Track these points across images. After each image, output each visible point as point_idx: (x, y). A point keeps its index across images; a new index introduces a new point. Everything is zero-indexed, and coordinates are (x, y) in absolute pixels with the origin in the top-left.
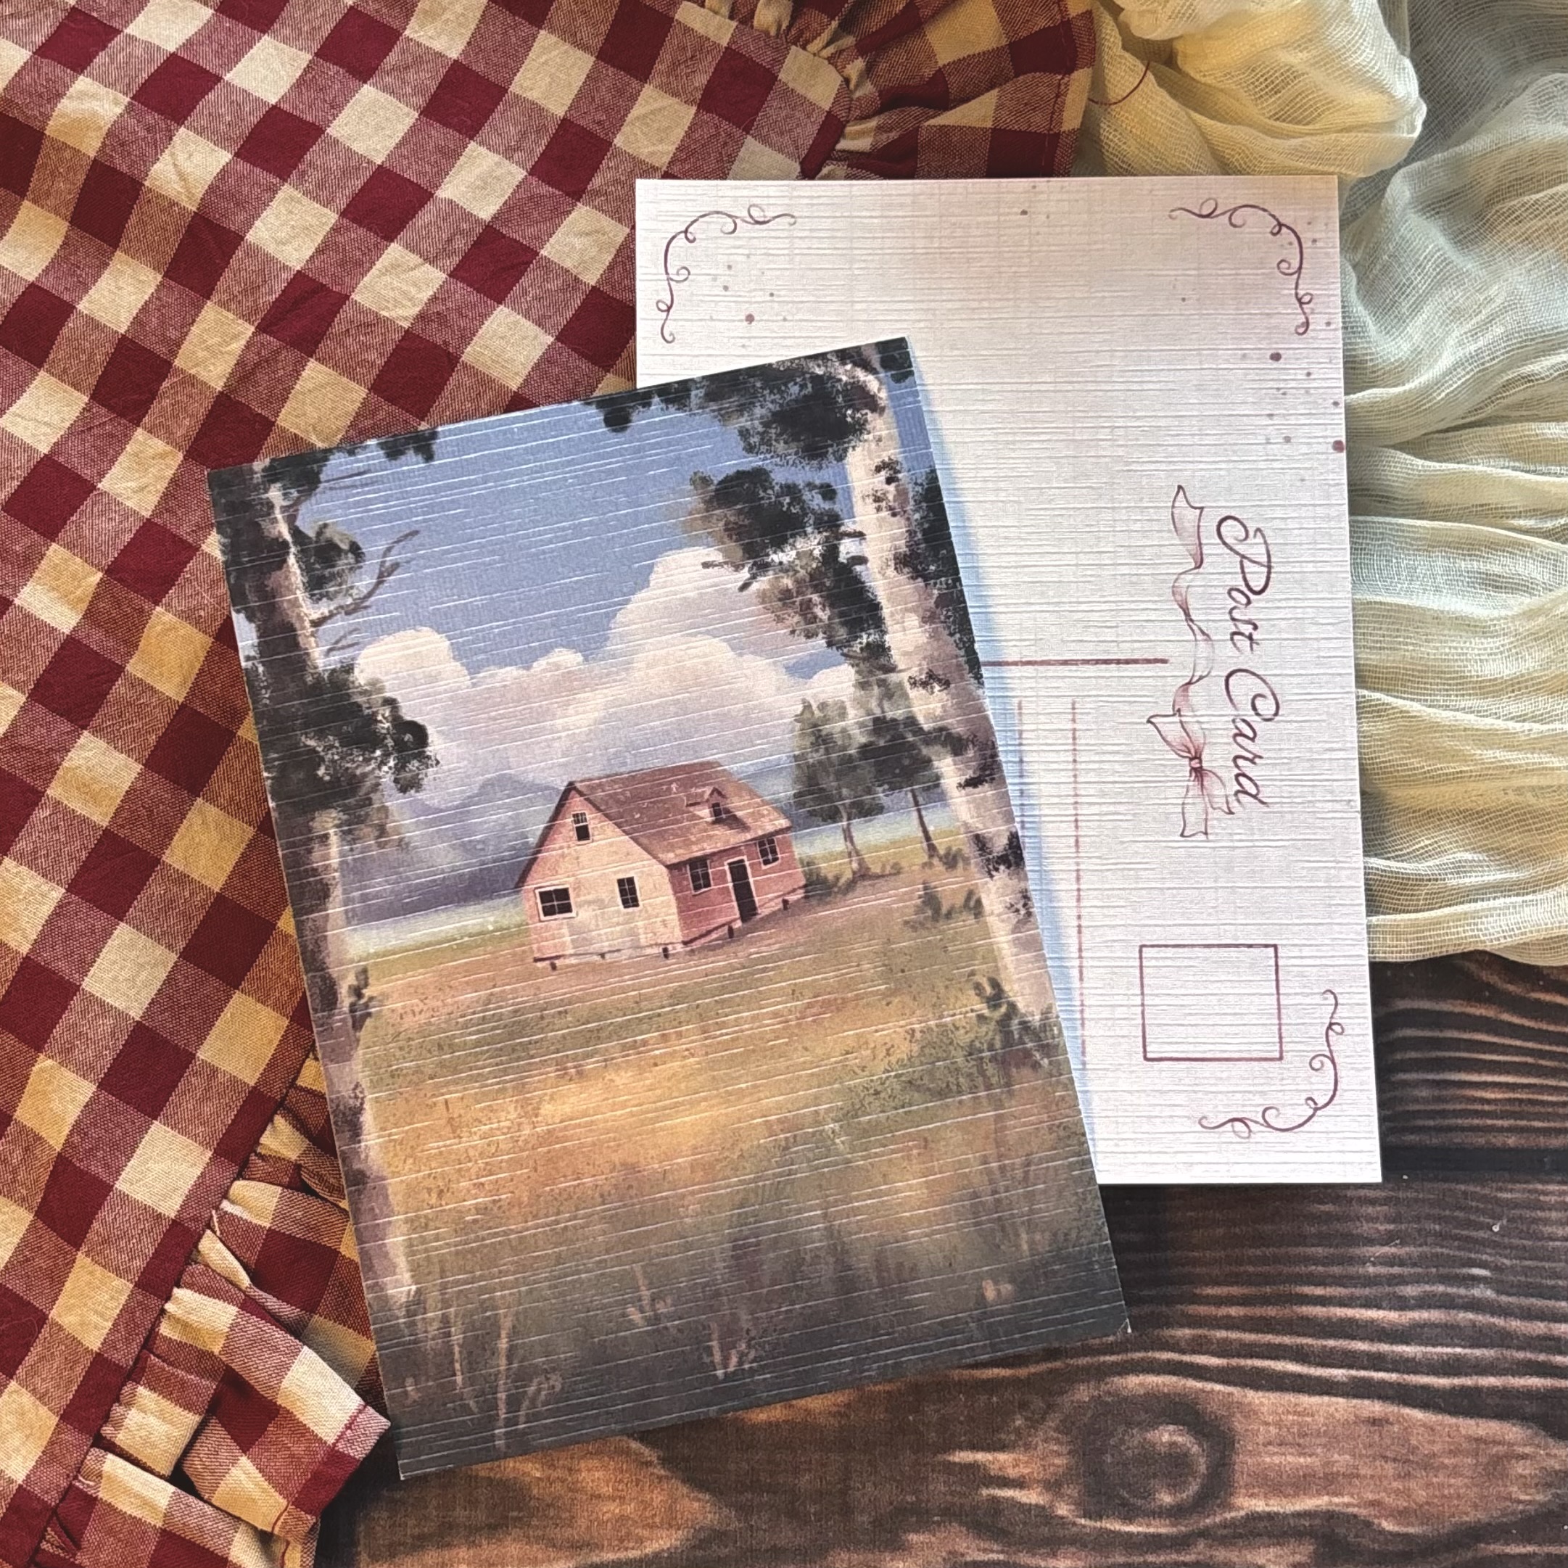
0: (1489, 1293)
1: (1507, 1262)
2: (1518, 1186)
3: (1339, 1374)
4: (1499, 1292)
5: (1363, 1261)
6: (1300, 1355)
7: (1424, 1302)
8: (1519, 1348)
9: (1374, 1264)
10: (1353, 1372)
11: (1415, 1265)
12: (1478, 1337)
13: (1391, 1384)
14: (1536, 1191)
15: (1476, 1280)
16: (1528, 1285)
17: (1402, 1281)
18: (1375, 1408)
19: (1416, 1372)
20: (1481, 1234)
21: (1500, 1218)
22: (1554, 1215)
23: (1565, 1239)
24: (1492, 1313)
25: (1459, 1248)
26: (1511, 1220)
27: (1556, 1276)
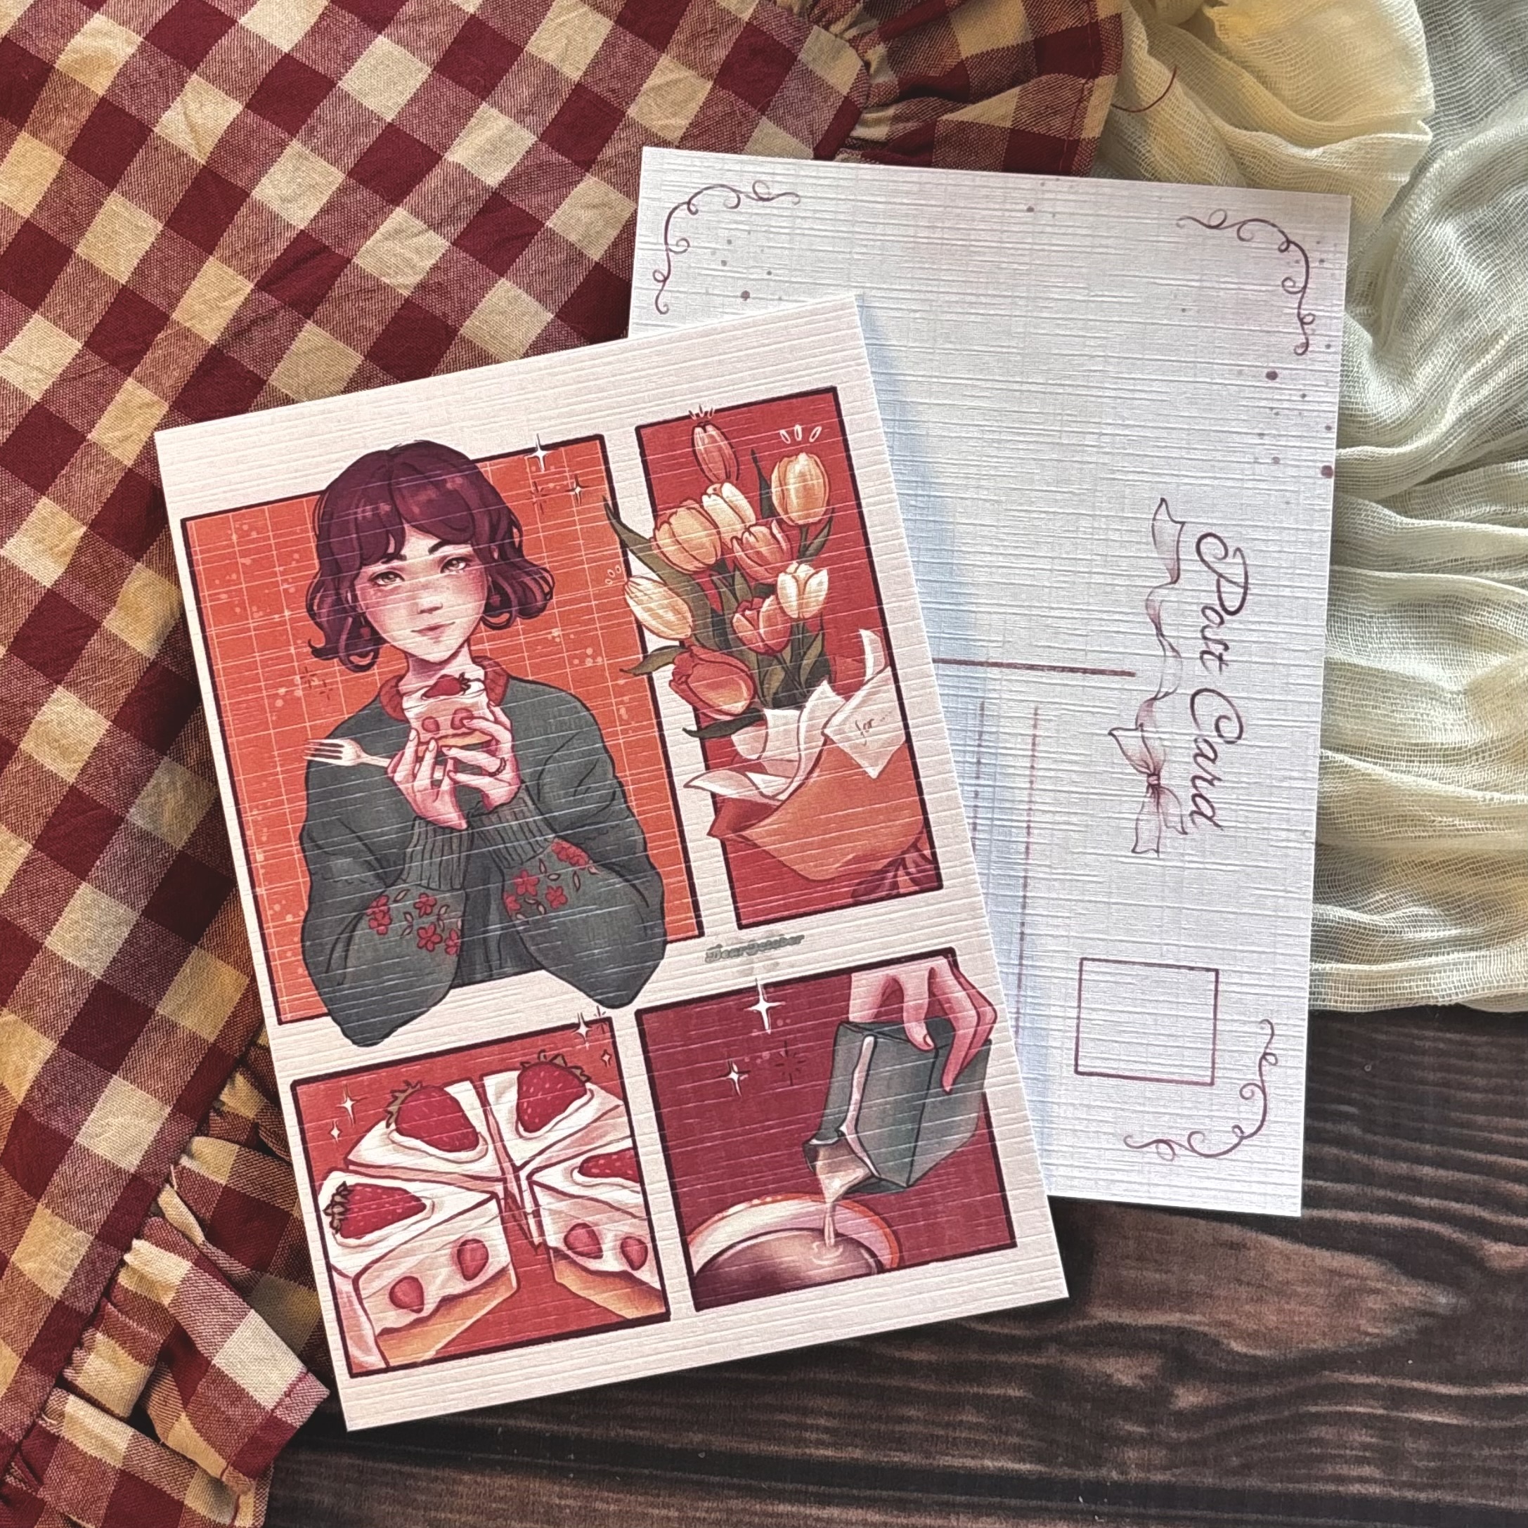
0: (1357, 1129)
1: (1376, 1102)
2: (1394, 1031)
4: (1365, 1130)
8: (1382, 1186)
12: (1341, 1172)
14: (1411, 1037)
15: (1345, 1114)
16: (1393, 1124)
18: (1232, 1232)
20: (1355, 1072)
21: (1373, 1059)
22: (1428, 1060)
23: (1437, 1085)
24: (1357, 1151)
25: (1330, 1084)
26: (1383, 1061)
27: (1422, 1118)
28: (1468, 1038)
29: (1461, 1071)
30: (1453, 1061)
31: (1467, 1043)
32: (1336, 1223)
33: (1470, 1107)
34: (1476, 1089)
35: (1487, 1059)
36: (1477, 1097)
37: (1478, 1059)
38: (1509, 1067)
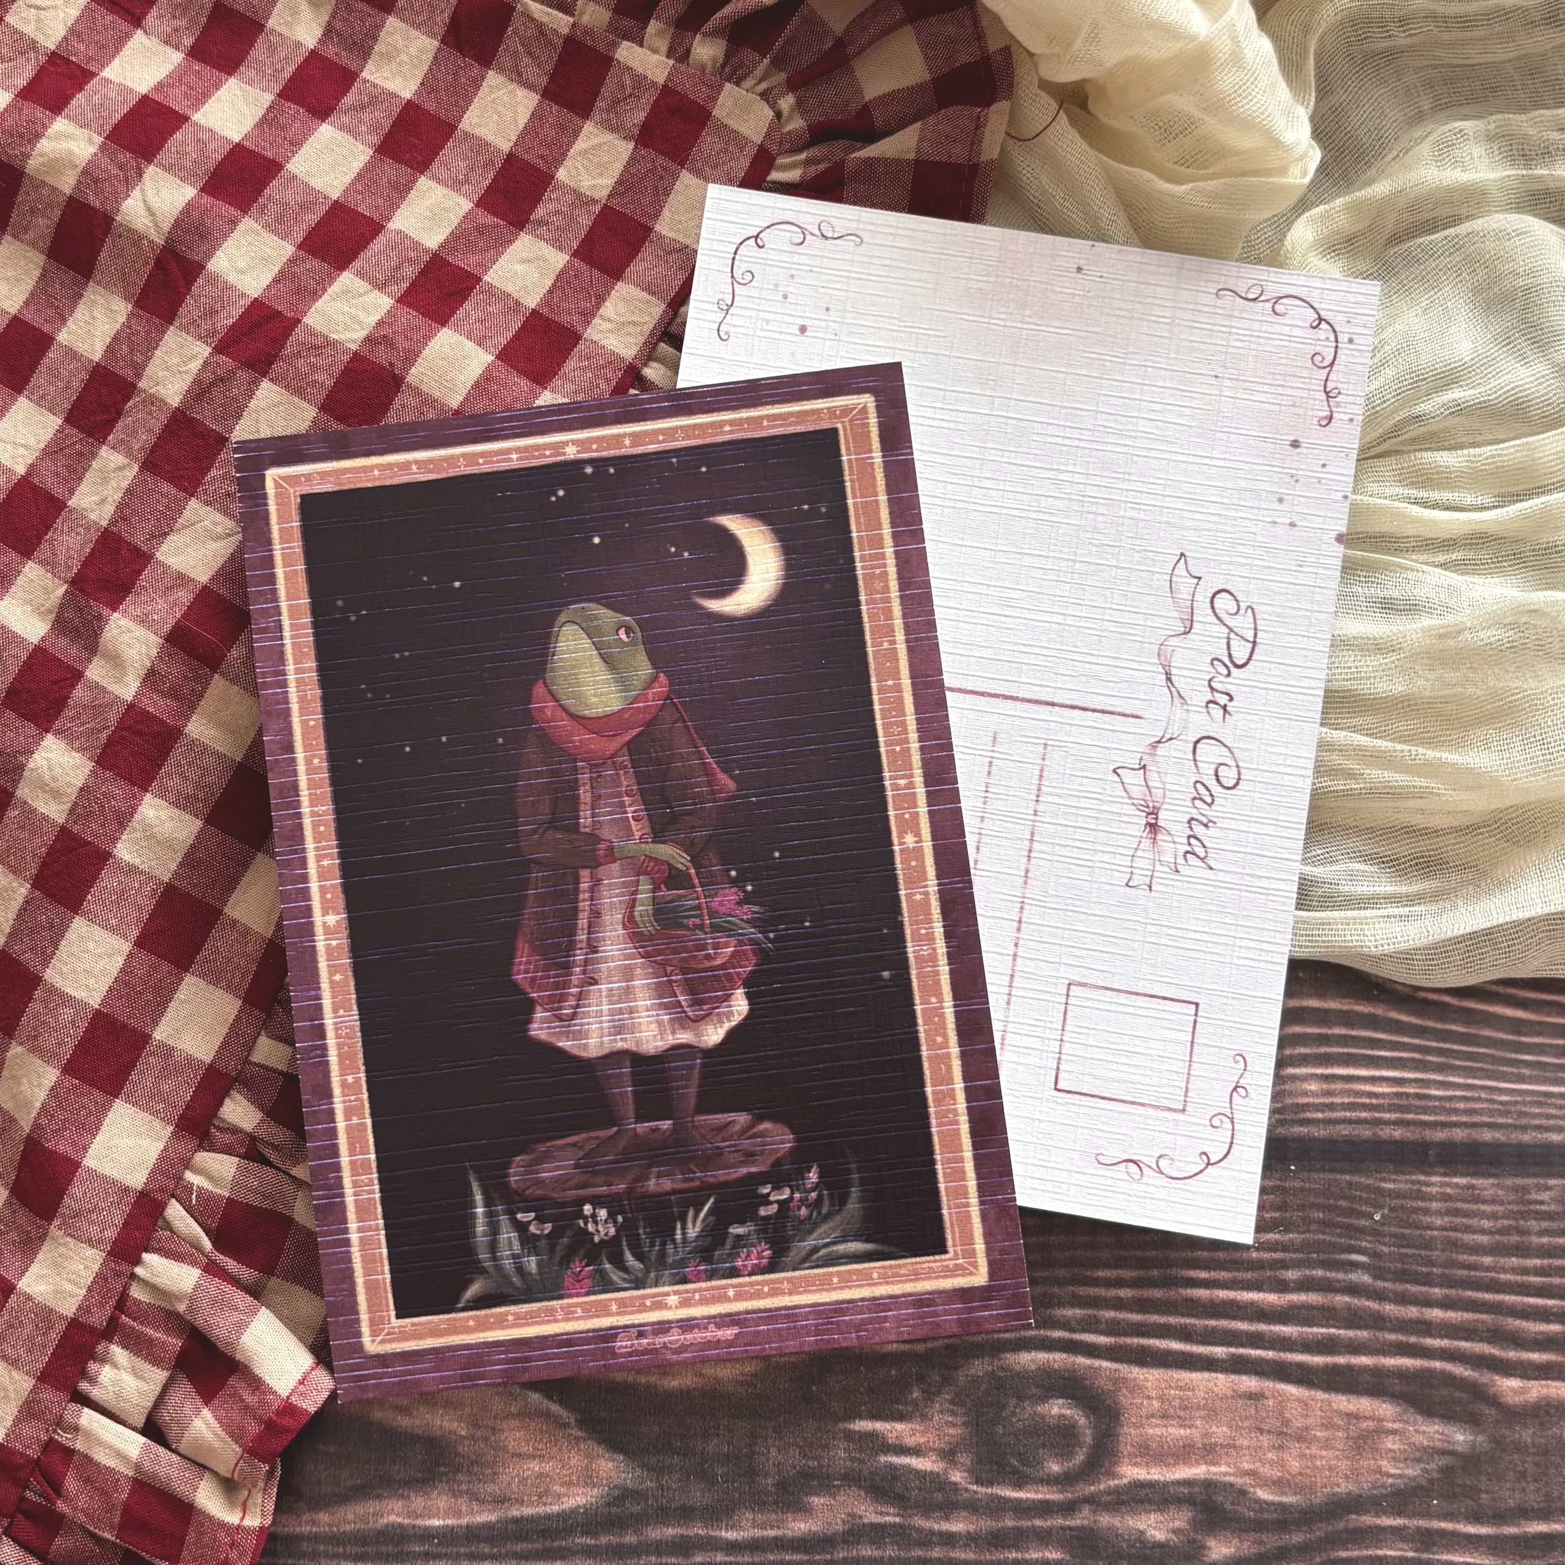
0: (1366, 1278)
1: (1385, 1249)
2: (1402, 1177)
3: (1219, 1351)
4: (1375, 1277)
6: (1185, 1335)
7: (1304, 1285)
8: (1393, 1330)
9: (1258, 1250)
10: (1233, 1350)
11: (1296, 1251)
12: (1353, 1319)
13: (1269, 1362)
14: (1419, 1182)
15: (1355, 1265)
16: (1403, 1272)
17: (1284, 1265)
18: (1250, 1383)
19: (1291, 1350)
20: (1363, 1222)
21: (1381, 1207)
22: (1434, 1205)
23: (1444, 1229)
24: (1368, 1298)
25: (1340, 1236)
26: (1391, 1209)
27: (1430, 1263)
28: (1474, 1182)
29: (1467, 1214)
30: (1459, 1205)
31: (1473, 1187)
32: (1350, 1368)
33: (1476, 1249)
34: (1483, 1232)
35: (1493, 1201)
36: (1483, 1239)
37: (1484, 1202)
38: (1515, 1208)
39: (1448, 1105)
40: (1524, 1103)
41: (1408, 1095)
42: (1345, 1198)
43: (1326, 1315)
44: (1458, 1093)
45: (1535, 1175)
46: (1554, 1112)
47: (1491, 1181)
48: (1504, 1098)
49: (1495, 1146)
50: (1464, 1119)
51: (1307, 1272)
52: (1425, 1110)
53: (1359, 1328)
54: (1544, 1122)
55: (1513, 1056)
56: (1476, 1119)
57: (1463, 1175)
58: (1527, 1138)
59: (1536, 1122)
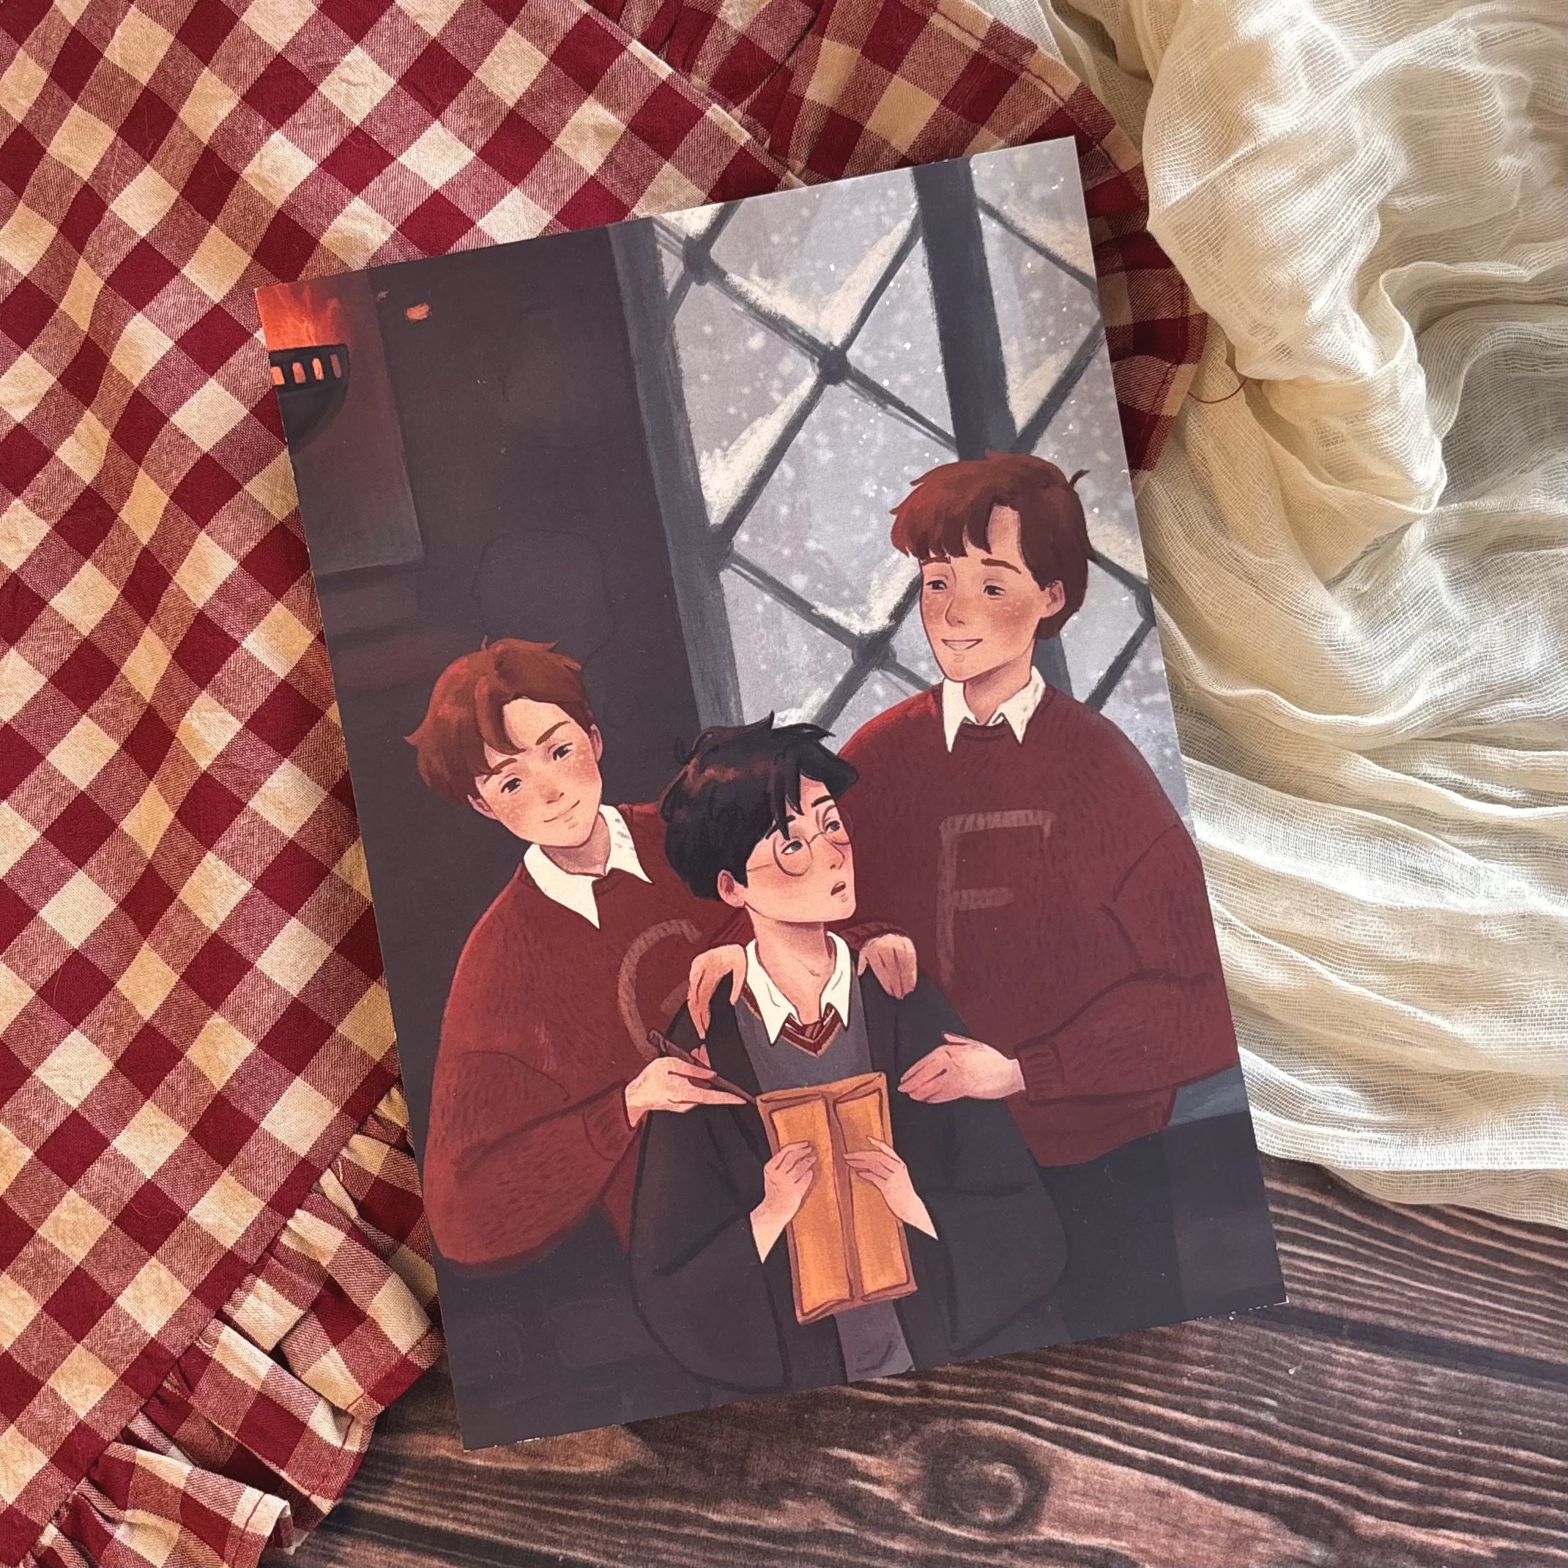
0: (1273, 1419)
1: (1293, 1399)
2: (1317, 1343)
3: (1141, 1453)
4: (1280, 1420)
5: (1182, 1375)
6: (1115, 1434)
7: (1221, 1415)
8: (1284, 1463)
9: (1189, 1379)
10: (1152, 1455)
11: (1221, 1386)
12: (1254, 1449)
13: (1178, 1469)
14: (1330, 1349)
15: (1265, 1407)
16: (1303, 1419)
17: (1208, 1395)
18: (1161, 1483)
19: (1199, 1464)
20: (1280, 1374)
21: (1297, 1365)
22: (1339, 1371)
23: (1343, 1391)
24: (1270, 1434)
25: (1258, 1381)
26: (1305, 1368)
27: (1327, 1417)
28: (1375, 1357)
29: (1364, 1383)
30: (1360, 1374)
31: (1372, 1361)
32: (1242, 1486)
33: (1365, 1412)
34: (1374, 1399)
35: (1387, 1377)
36: (1373, 1405)
37: (1380, 1375)
38: (1404, 1385)
39: (1366, 1291)
40: (1428, 1302)
41: (1336, 1277)
42: (1268, 1351)
43: (1232, 1441)
44: (1376, 1283)
45: (1425, 1362)
46: (1450, 1313)
47: (1388, 1359)
48: (1413, 1294)
49: (1397, 1332)
50: (1377, 1305)
51: (1226, 1405)
52: (1347, 1293)
53: (1258, 1457)
54: (1440, 1320)
55: (1428, 1261)
56: (1386, 1307)
57: (1367, 1351)
58: (1424, 1330)
59: (1434, 1318)
